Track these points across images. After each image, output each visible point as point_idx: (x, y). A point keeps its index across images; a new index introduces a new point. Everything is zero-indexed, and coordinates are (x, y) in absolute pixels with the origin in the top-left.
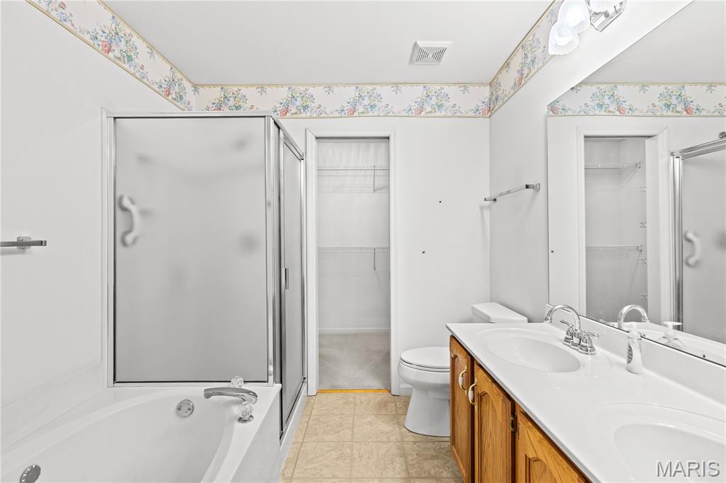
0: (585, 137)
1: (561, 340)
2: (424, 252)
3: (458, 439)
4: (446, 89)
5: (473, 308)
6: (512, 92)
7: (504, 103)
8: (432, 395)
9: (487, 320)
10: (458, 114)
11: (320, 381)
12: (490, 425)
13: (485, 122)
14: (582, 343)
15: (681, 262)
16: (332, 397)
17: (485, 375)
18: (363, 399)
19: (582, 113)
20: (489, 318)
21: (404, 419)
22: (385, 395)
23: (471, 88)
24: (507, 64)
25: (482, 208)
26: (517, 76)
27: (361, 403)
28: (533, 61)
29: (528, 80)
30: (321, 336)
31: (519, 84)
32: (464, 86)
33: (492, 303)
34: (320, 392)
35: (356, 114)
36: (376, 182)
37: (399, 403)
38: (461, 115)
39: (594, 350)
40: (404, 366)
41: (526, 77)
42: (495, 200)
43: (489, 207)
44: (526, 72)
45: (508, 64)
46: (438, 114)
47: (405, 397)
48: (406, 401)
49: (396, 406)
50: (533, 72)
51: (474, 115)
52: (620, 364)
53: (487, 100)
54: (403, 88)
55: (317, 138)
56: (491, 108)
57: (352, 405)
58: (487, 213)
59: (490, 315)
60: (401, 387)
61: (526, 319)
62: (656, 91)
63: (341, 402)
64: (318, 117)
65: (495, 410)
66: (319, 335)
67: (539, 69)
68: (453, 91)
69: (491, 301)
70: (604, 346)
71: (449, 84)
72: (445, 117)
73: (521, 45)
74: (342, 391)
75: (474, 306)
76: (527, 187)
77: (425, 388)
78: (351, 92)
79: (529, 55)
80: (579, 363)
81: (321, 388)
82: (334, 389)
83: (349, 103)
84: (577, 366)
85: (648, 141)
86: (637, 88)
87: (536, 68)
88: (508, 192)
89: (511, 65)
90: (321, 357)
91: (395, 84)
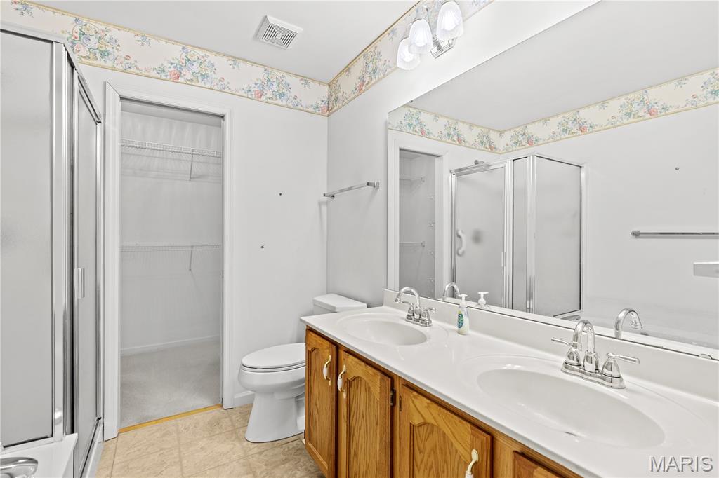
0: (400, 149)
1: (403, 319)
2: (262, 247)
3: (316, 434)
4: (288, 79)
5: (314, 301)
6: (353, 96)
7: (343, 105)
8: (278, 396)
9: (332, 310)
10: (299, 107)
11: (122, 418)
12: (362, 407)
13: (323, 120)
14: (422, 318)
15: (455, 253)
16: (141, 433)
17: (356, 360)
18: (188, 424)
19: (398, 129)
20: (334, 308)
21: (245, 432)
22: (217, 412)
23: (311, 84)
24: (347, 69)
25: (320, 204)
26: (358, 82)
27: (187, 429)
28: (374, 71)
29: (369, 87)
30: (124, 358)
31: (360, 89)
32: (306, 80)
33: (329, 295)
34: (123, 431)
35: (181, 80)
36: (194, 169)
37: (234, 417)
38: (301, 108)
39: (431, 322)
40: (248, 372)
41: (367, 84)
42: (333, 196)
43: (327, 203)
44: (367, 79)
45: (349, 69)
46: (279, 102)
47: (241, 407)
48: (246, 410)
49: (231, 420)
50: (374, 80)
51: (314, 111)
52: (454, 330)
53: (326, 99)
54: (241, 64)
55: (122, 98)
56: (329, 108)
57: (175, 435)
58: (324, 209)
59: (334, 305)
60: (236, 397)
61: (365, 305)
62: (443, 121)
63: (158, 435)
64: (125, 71)
65: (370, 391)
66: (121, 357)
67: (379, 80)
68: (294, 82)
69: (327, 293)
70: (436, 318)
71: (291, 74)
72: (286, 106)
73: (363, 53)
74: (156, 421)
75: (315, 298)
76: (368, 184)
77: (270, 391)
78: (176, 52)
79: (371, 64)
80: (425, 336)
81: (125, 425)
82: (142, 423)
83: (172, 64)
84: (423, 338)
85: (436, 159)
86: (432, 116)
87: (377, 79)
88: (350, 189)
89: (351, 70)
90: (124, 386)
91: (233, 57)
